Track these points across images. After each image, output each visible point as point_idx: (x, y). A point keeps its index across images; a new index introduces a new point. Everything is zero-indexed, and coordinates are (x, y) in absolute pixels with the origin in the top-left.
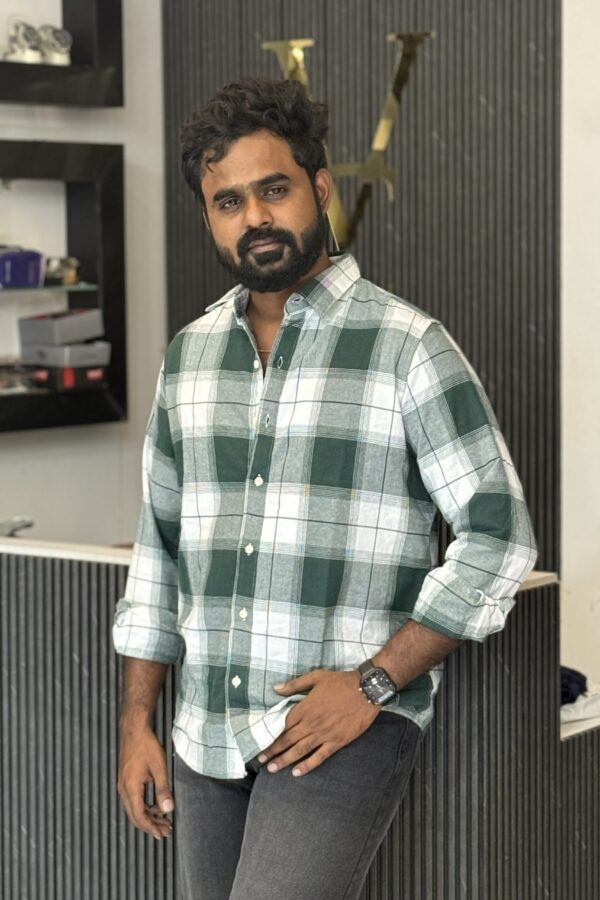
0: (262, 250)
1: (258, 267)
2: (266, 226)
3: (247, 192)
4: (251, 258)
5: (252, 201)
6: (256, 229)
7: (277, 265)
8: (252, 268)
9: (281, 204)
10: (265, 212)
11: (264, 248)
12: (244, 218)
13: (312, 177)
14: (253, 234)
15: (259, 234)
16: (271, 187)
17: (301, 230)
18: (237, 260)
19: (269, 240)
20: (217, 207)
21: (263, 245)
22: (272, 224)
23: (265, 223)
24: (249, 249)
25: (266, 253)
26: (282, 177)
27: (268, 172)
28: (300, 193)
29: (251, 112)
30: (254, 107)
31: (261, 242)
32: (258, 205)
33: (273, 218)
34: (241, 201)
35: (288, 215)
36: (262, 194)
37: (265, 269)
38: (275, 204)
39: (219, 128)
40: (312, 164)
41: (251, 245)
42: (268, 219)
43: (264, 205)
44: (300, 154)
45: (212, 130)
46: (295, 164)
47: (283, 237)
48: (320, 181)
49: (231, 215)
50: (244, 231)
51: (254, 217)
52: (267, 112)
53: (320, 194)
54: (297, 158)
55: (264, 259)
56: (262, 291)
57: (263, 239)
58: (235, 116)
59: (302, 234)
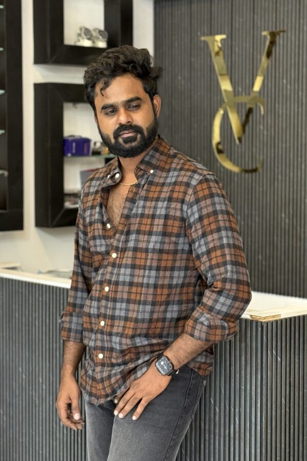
0: (126, 136)
1: (124, 144)
2: (129, 123)
3: (119, 106)
4: (120, 140)
5: (122, 110)
6: (124, 125)
7: (134, 144)
8: (120, 145)
9: (137, 113)
10: (128, 116)
11: (127, 135)
12: (118, 119)
13: (152, 99)
14: (122, 128)
15: (126, 128)
16: (132, 104)
17: (147, 126)
18: (113, 141)
19: (131, 131)
20: (103, 113)
21: (127, 133)
22: (132, 122)
23: (129, 122)
24: (119, 135)
25: (128, 137)
26: (138, 99)
27: (131, 96)
28: (146, 107)
29: (123, 65)
30: (124, 62)
31: (127, 132)
32: (125, 113)
33: (132, 119)
34: (116, 111)
35: (141, 118)
36: (127, 107)
37: (127, 146)
38: (134, 112)
39: (106, 72)
40: (152, 93)
41: (121, 133)
42: (130, 120)
43: (128, 112)
44: (146, 86)
45: (102, 73)
46: (144, 92)
47: (137, 129)
48: (155, 101)
49: (110, 117)
50: (117, 126)
51: (123, 119)
52: (131, 65)
53: (155, 108)
54: (145, 90)
55: (127, 141)
56: (125, 156)
57: (128, 130)
58: (115, 66)
59: (147, 128)
